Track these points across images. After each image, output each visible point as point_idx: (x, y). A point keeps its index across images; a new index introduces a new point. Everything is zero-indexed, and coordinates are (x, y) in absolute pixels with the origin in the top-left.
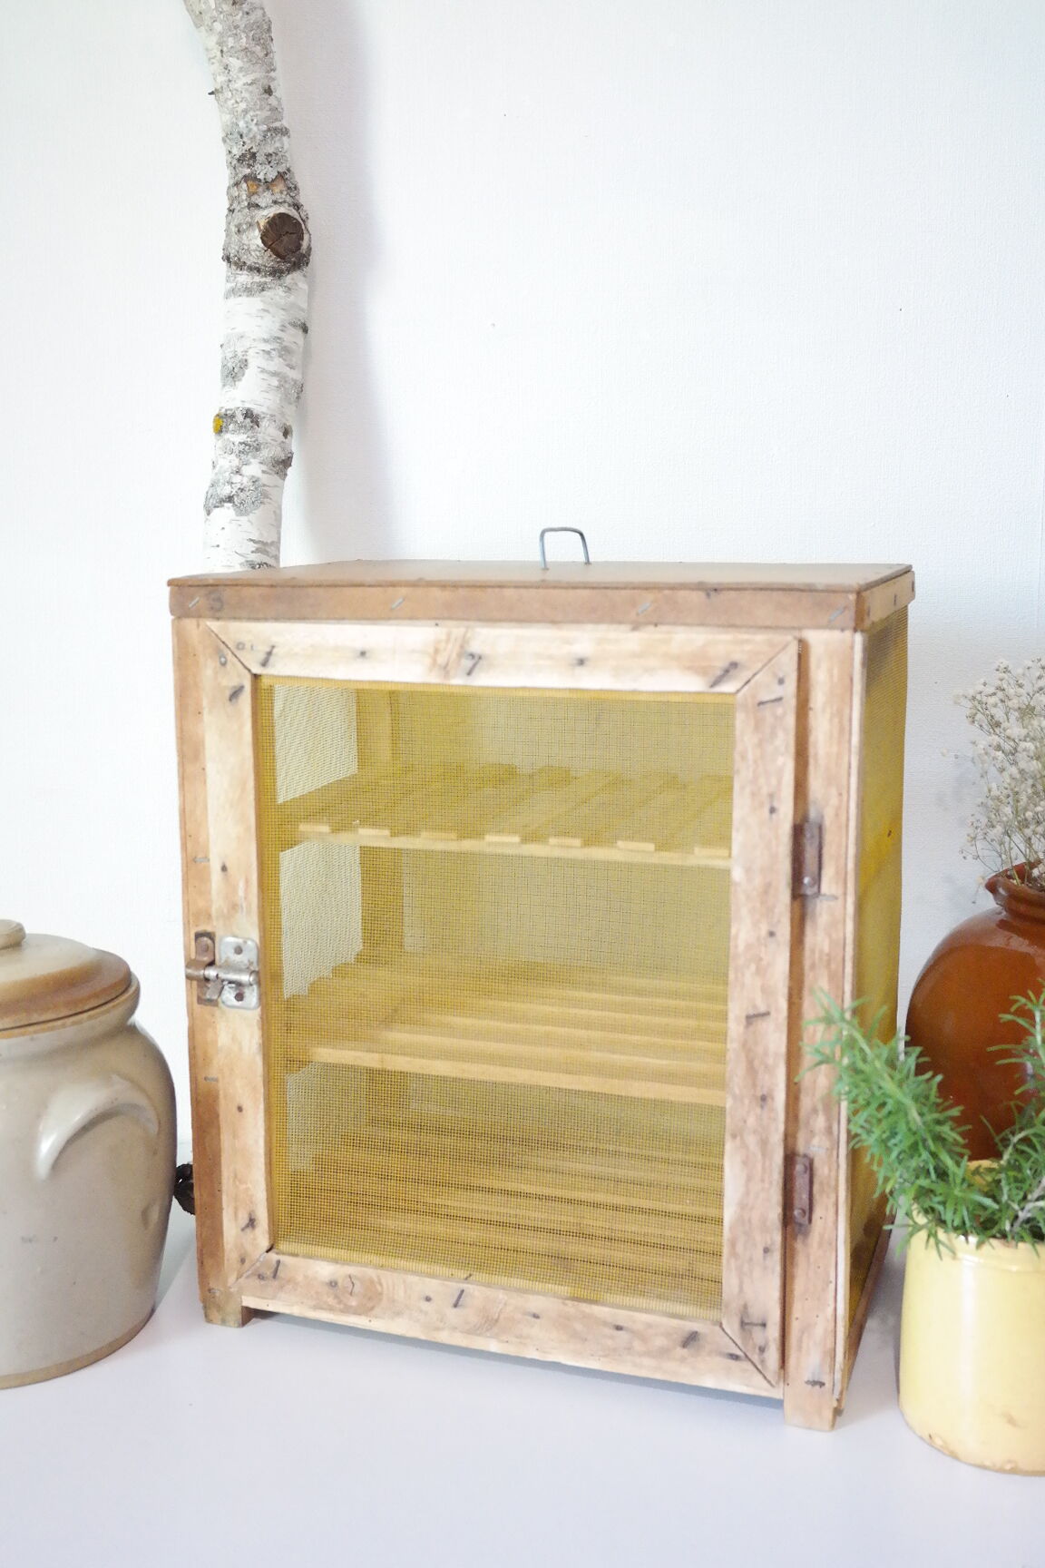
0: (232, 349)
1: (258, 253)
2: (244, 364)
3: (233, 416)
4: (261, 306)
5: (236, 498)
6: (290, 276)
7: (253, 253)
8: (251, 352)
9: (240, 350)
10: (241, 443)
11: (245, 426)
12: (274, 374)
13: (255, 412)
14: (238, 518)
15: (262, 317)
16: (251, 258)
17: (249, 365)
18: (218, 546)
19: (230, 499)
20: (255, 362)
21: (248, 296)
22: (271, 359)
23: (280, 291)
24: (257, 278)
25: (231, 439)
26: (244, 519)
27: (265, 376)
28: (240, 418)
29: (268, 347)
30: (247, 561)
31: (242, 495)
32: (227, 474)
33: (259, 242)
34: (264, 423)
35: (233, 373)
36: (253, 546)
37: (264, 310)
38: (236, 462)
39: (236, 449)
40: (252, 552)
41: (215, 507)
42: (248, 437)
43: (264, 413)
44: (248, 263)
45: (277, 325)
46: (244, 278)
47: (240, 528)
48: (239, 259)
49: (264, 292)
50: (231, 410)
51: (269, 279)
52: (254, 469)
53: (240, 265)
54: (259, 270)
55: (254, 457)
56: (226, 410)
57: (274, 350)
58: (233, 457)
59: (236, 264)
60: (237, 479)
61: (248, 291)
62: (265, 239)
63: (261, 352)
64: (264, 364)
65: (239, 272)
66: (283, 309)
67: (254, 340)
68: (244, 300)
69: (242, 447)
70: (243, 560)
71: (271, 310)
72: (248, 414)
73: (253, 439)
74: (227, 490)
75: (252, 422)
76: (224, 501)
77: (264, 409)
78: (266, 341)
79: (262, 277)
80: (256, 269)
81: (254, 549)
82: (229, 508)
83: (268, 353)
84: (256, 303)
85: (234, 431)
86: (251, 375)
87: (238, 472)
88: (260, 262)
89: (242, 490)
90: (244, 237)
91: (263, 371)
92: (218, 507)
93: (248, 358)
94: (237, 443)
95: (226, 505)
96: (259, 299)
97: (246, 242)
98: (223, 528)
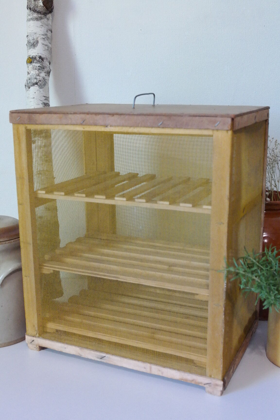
0: (32, 37)
1: (40, 8)
2: (37, 42)
3: (35, 58)
4: (41, 24)
5: (38, 83)
6: (48, 15)
7: (39, 8)
8: (39, 38)
9: (35, 38)
10: (38, 66)
11: (40, 61)
12: (46, 45)
13: (42, 57)
14: (40, 89)
15: (41, 28)
16: (38, 9)
17: (39, 42)
18: (34, 98)
19: (36, 84)
20: (41, 42)
21: (37, 21)
22: (45, 41)
23: (46, 20)
24: (39, 16)
25: (35, 65)
26: (41, 90)
27: (44, 46)
28: (38, 59)
29: (44, 37)
30: (43, 103)
31: (40, 82)
32: (35, 76)
33: (41, 4)
34: (45, 60)
35: (33, 44)
36: (44, 98)
37: (42, 26)
38: (37, 72)
39: (37, 68)
40: (44, 100)
41: (32, 86)
42: (40, 65)
43: (44, 57)
44: (37, 10)
45: (46, 30)
46: (35, 15)
47: (40, 92)
48: (34, 9)
49: (41, 20)
50: (34, 56)
51: (43, 16)
52: (43, 74)
53: (35, 11)
54: (40, 13)
55: (43, 71)
56: (32, 56)
57: (45, 38)
58: (36, 71)
59: (33, 10)
60: (38, 77)
61: (37, 19)
62: (44, 3)
63: (42, 39)
64: (43, 42)
65: (34, 13)
66: (47, 25)
67: (40, 34)
68: (36, 22)
69: (39, 67)
70: (42, 102)
71: (43, 25)
72: (40, 57)
73: (42, 65)
74: (35, 81)
75: (41, 60)
76: (35, 84)
77: (44, 56)
78: (43, 35)
79: (41, 15)
80: (39, 12)
81: (45, 99)
82: (36, 86)
83: (44, 39)
84: (39, 23)
85: (36, 63)
86: (40, 45)
87: (39, 75)
88: (41, 10)
89: (40, 81)
90: (36, 2)
91: (43, 44)
92: (33, 86)
93: (38, 40)
94: (37, 66)
95: (35, 85)
96: (40, 22)
97: (37, 4)
98: (35, 93)
